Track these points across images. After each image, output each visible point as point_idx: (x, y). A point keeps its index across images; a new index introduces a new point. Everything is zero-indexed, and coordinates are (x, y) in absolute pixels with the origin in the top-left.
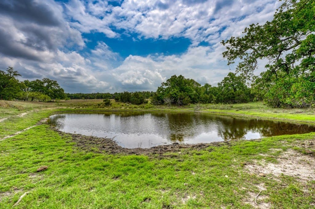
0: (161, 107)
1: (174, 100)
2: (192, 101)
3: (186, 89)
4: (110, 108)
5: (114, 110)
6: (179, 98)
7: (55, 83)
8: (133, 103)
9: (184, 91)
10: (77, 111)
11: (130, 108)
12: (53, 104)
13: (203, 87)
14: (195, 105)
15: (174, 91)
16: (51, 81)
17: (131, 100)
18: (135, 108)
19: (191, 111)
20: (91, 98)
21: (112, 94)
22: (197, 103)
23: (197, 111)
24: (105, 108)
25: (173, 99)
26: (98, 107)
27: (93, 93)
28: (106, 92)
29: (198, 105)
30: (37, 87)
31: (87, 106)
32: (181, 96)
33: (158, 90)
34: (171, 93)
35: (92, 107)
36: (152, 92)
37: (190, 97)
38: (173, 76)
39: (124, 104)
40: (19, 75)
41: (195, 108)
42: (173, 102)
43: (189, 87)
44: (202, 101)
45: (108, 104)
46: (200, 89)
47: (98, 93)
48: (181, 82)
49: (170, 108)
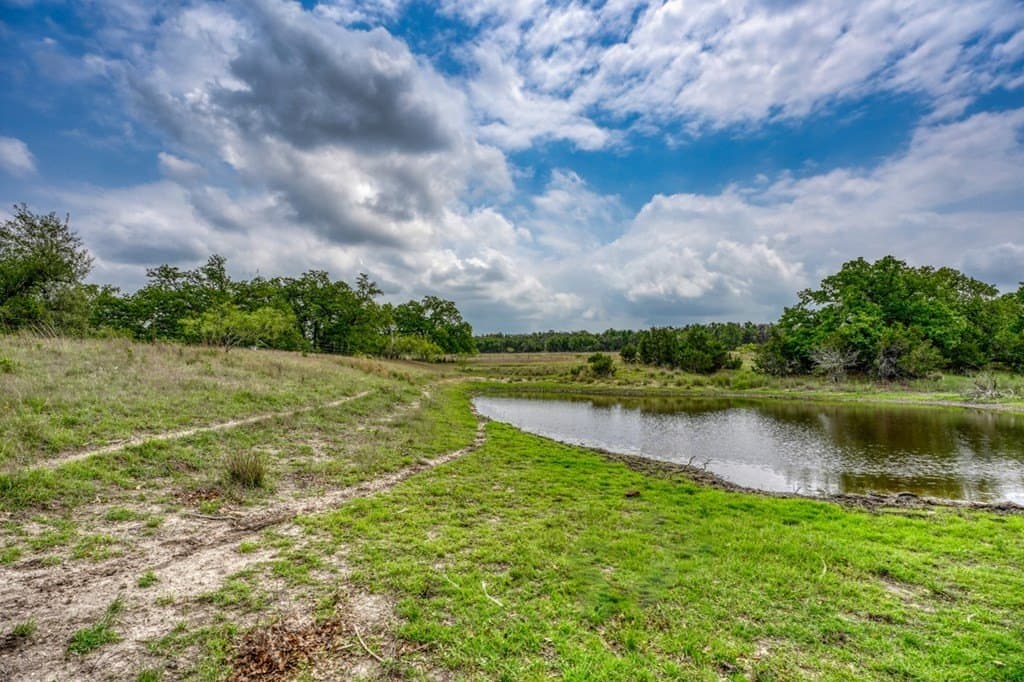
0: (802, 384)
1: (859, 357)
2: (949, 360)
3: (918, 311)
4: (612, 384)
5: (626, 391)
6: (883, 347)
7: (450, 309)
8: (686, 368)
9: (907, 323)
10: (517, 389)
11: (679, 384)
12: (451, 370)
13: (1011, 296)
14: (968, 379)
15: (859, 321)
16: (441, 303)
17: (678, 356)
18: (698, 384)
19: (946, 403)
20: (530, 350)
21: (597, 336)
22: (977, 368)
23: (981, 406)
24: (596, 382)
25: (855, 354)
26: (574, 380)
27: (537, 332)
28: (577, 329)
29: (984, 378)
30: (410, 320)
31: (538, 374)
32: (892, 340)
33: (785, 319)
34: (843, 328)
35: (555, 379)
36: (748, 325)
37: (937, 343)
38: (853, 263)
39: (656, 371)
40: (379, 292)
41: (970, 391)
42: (854, 364)
43: (932, 304)
44: (1007, 362)
45: (603, 370)
46: (993, 309)
47: (551, 333)
48: (890, 285)
49: (842, 390)
